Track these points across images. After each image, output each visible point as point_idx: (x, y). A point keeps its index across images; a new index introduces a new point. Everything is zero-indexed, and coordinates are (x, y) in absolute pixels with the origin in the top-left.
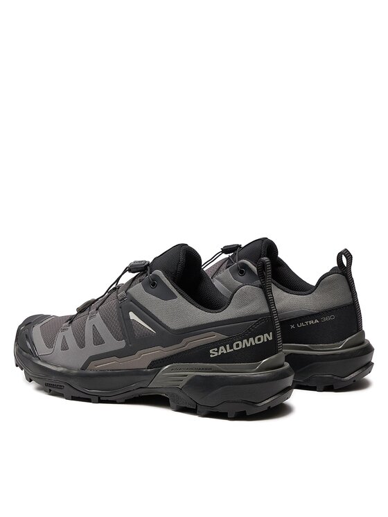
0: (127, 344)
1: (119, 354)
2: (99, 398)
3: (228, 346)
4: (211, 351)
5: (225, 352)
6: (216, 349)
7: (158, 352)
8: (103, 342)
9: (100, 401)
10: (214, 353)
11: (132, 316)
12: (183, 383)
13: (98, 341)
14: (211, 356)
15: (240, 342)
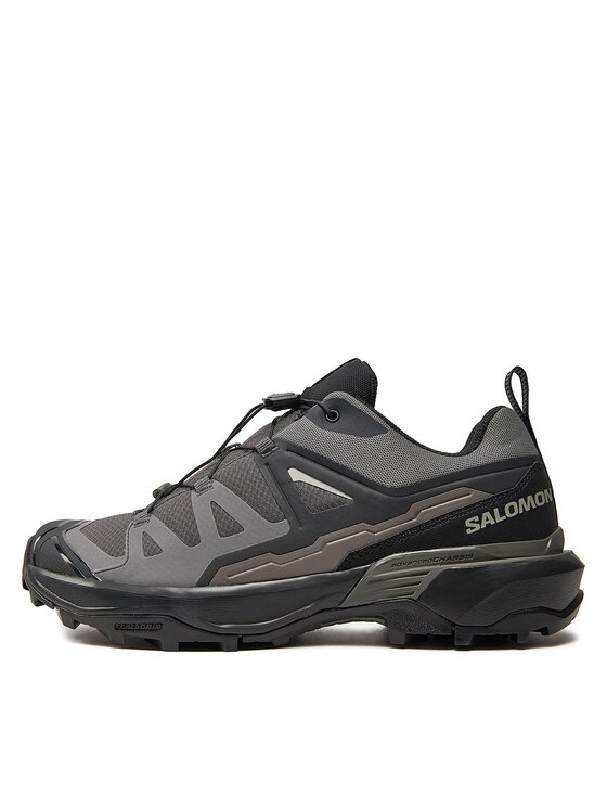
0: (292, 529)
1: (279, 547)
2: (240, 640)
3: (496, 510)
4: (468, 522)
5: (493, 523)
6: (476, 518)
7: (359, 535)
8: (241, 529)
9: (243, 645)
10: (473, 526)
11: (296, 475)
12: (422, 587)
13: (228, 527)
14: (469, 531)
15: (514, 503)
